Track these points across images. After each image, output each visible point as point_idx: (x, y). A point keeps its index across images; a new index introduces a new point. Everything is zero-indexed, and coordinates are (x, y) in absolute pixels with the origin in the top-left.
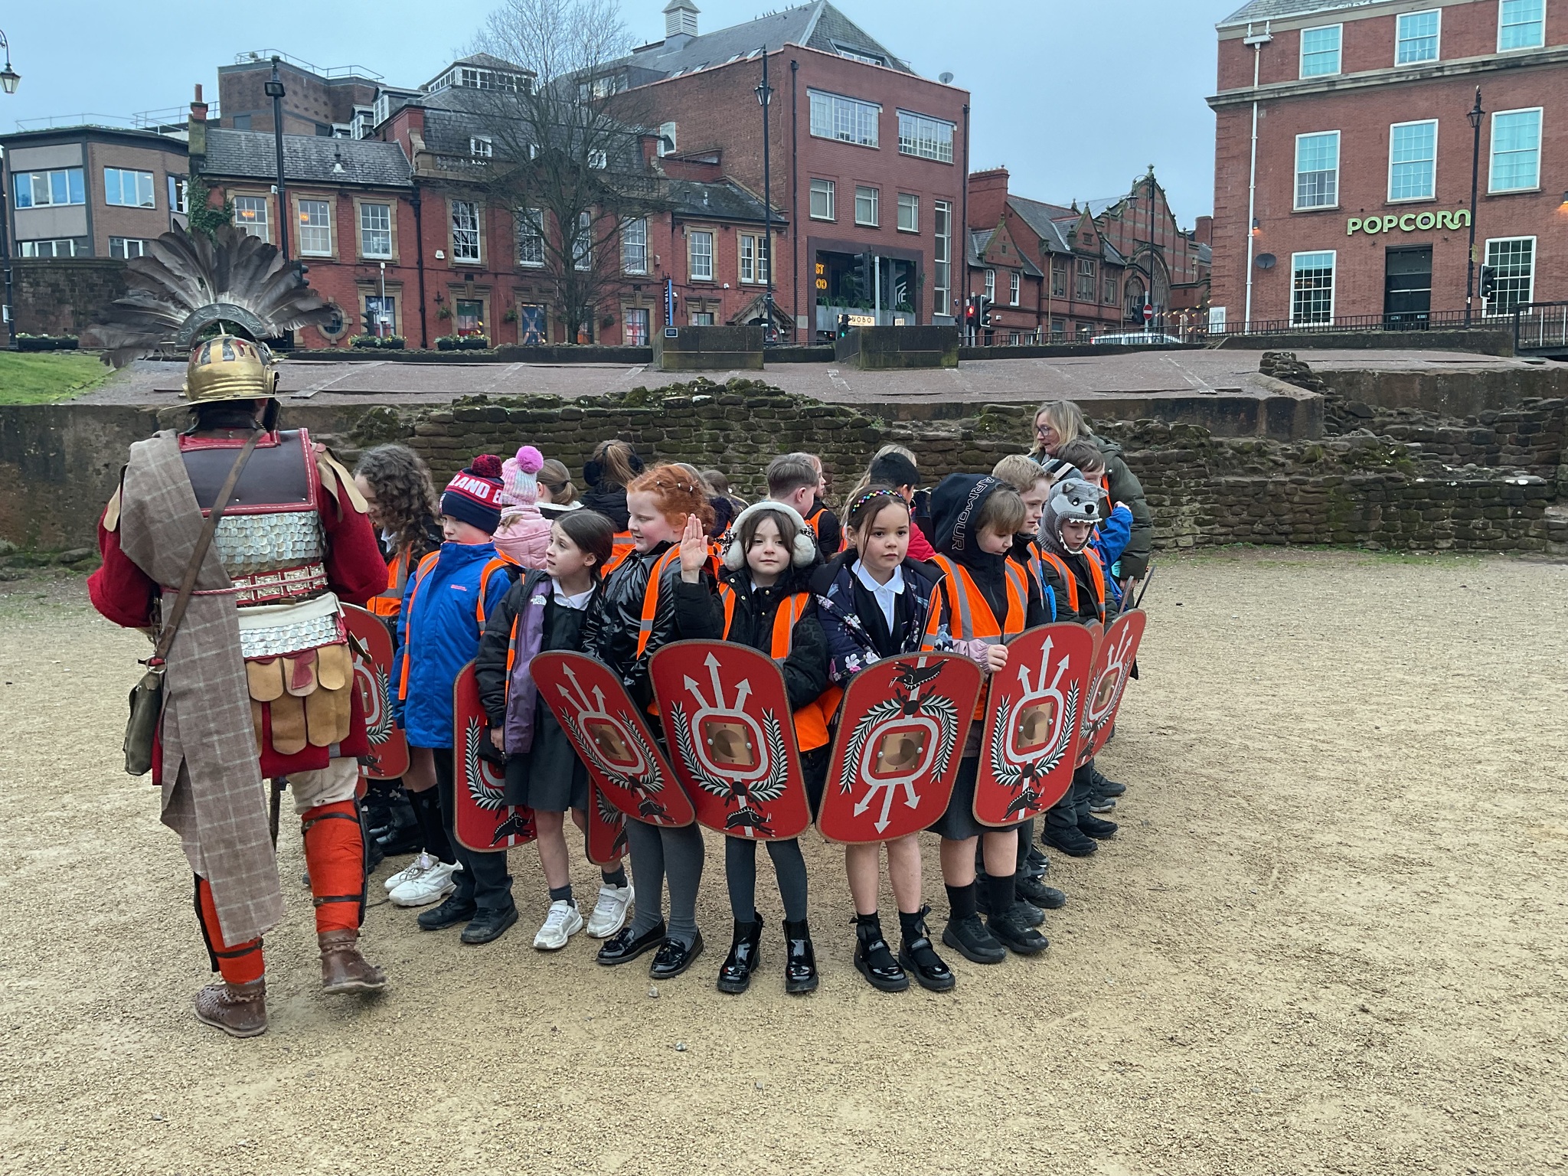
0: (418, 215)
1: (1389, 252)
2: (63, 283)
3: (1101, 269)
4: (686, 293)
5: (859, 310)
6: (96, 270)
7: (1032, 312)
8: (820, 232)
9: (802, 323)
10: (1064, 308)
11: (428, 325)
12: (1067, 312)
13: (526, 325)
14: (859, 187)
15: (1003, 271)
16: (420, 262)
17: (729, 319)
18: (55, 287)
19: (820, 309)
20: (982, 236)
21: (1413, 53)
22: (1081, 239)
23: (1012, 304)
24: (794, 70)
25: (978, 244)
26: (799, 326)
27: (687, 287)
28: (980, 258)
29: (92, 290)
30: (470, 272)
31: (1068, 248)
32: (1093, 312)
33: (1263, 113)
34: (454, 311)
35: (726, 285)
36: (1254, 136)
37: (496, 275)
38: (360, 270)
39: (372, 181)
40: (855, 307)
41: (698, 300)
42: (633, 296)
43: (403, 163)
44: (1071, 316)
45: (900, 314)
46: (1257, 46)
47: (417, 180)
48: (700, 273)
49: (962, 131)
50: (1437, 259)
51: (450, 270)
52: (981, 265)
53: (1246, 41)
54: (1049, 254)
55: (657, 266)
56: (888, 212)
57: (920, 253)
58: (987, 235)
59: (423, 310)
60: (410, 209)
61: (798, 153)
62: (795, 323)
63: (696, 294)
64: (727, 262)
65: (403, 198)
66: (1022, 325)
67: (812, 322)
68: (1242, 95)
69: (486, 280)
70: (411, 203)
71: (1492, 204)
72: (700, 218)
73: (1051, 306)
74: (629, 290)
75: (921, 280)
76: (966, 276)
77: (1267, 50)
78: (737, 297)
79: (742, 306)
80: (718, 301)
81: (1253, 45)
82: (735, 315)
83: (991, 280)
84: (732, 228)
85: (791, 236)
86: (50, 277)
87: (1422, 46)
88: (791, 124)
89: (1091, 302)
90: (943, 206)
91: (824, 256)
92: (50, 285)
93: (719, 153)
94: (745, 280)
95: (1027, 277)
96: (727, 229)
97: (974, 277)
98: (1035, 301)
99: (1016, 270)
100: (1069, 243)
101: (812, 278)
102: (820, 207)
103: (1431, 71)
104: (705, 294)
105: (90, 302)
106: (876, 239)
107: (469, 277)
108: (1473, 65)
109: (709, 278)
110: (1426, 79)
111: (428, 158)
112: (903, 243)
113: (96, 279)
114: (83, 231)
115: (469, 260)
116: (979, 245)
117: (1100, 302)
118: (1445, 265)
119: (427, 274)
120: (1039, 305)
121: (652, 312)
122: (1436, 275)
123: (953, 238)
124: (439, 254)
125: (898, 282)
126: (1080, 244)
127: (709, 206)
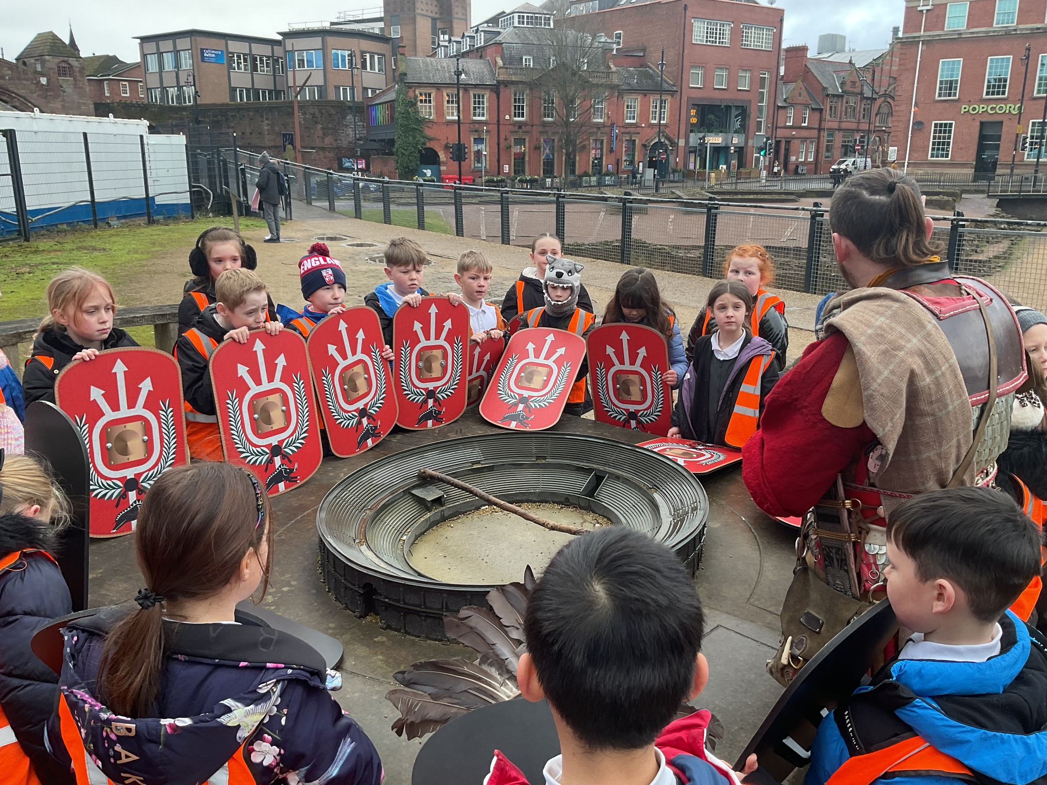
0: (498, 98)
1: (982, 123)
2: (317, 114)
3: (861, 101)
4: (623, 130)
5: (713, 134)
6: (333, 107)
7: (815, 129)
8: (695, 94)
9: (682, 143)
10: (835, 125)
11: (501, 151)
12: (837, 127)
13: (545, 149)
14: (717, 68)
15: (799, 107)
16: (498, 121)
17: (643, 143)
18: (313, 115)
19: (692, 135)
20: (789, 87)
21: (1003, 20)
22: (849, 84)
23: (803, 125)
24: (685, 10)
25: (785, 91)
26: (680, 145)
27: (623, 127)
28: (785, 100)
29: (331, 117)
30: (520, 125)
31: (840, 91)
32: (854, 126)
33: (924, 47)
34: (512, 144)
35: (643, 125)
36: (919, 59)
37: (532, 126)
38: (472, 126)
39: (478, 82)
40: (712, 132)
41: (629, 133)
42: (596, 133)
43: (492, 70)
44: (839, 130)
45: (735, 135)
46: (925, 12)
47: (498, 82)
48: (630, 119)
49: (778, 32)
50: (1004, 129)
51: (511, 124)
52: (785, 105)
53: (919, 9)
54: (828, 95)
55: (609, 117)
56: (733, 80)
57: (750, 101)
58: (791, 86)
59: (498, 144)
60: (495, 95)
61: (685, 54)
62: (678, 144)
63: (627, 130)
64: (644, 115)
65: (492, 90)
66: (808, 136)
67: (687, 142)
68: (914, 37)
69: (528, 128)
70: (495, 92)
71: (1035, 102)
72: (632, 91)
73: (827, 125)
74: (595, 130)
75: (749, 116)
76: (776, 112)
77: (930, 13)
78: (648, 131)
79: (651, 135)
80: (638, 133)
81: (922, 11)
82: (647, 140)
83: (791, 113)
84: (647, 96)
85: (678, 98)
86: (311, 111)
87: (1009, 16)
88: (682, 38)
89: (853, 120)
90: (765, 74)
91: (695, 105)
92: (311, 114)
93: (644, 50)
94: (653, 122)
95: (813, 109)
96: (645, 95)
97: (781, 112)
98: (818, 122)
99: (806, 106)
100: (841, 88)
101: (689, 117)
102: (695, 81)
103: (1011, 31)
104: (632, 130)
105: (329, 123)
106: (726, 96)
107: (520, 127)
108: (1032, 29)
109: (634, 121)
110: (1008, 35)
111: (504, 70)
112: (741, 96)
113: (333, 111)
114: (322, 83)
115: (520, 119)
116: (786, 93)
117: (859, 120)
118: (1007, 132)
119: (501, 127)
120: (820, 125)
121: (605, 142)
122: (1003, 137)
123: (769, 92)
124: (507, 117)
125: (736, 117)
126: (848, 88)
127: (637, 83)
